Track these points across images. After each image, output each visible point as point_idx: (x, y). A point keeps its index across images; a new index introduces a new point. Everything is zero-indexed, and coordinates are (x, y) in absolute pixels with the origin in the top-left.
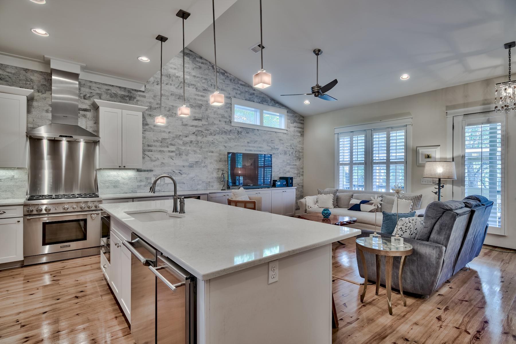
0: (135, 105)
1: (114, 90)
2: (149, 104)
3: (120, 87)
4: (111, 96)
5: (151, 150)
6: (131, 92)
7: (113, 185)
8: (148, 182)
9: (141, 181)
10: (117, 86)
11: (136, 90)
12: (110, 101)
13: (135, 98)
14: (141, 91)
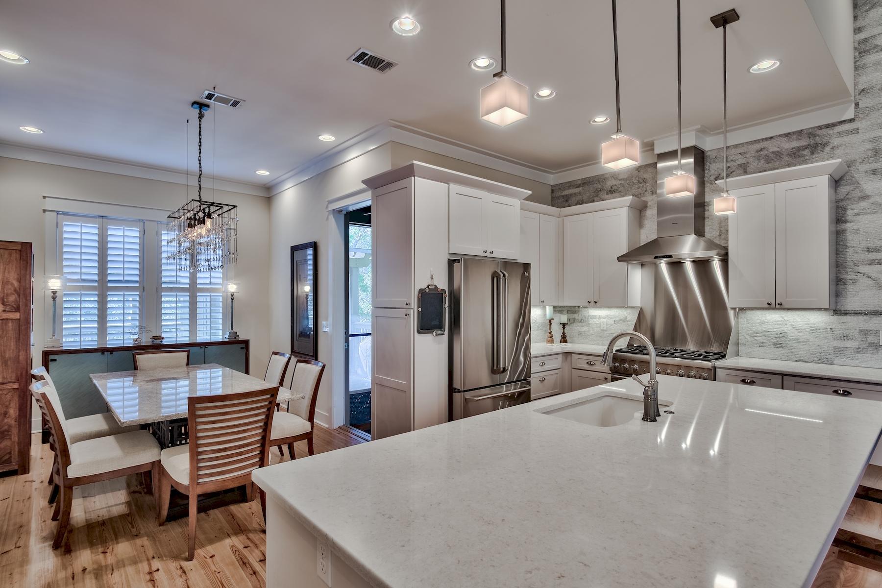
0: (828, 159)
1: (772, 147)
2: (869, 146)
3: (787, 135)
4: (768, 160)
5: (877, 261)
6: (815, 136)
7: (774, 340)
8: (869, 340)
9: (845, 337)
10: (780, 136)
11: (828, 126)
12: (765, 171)
13: (825, 145)
14: (844, 121)
